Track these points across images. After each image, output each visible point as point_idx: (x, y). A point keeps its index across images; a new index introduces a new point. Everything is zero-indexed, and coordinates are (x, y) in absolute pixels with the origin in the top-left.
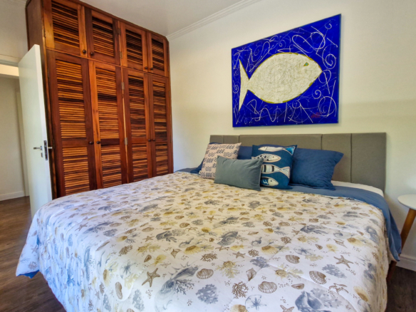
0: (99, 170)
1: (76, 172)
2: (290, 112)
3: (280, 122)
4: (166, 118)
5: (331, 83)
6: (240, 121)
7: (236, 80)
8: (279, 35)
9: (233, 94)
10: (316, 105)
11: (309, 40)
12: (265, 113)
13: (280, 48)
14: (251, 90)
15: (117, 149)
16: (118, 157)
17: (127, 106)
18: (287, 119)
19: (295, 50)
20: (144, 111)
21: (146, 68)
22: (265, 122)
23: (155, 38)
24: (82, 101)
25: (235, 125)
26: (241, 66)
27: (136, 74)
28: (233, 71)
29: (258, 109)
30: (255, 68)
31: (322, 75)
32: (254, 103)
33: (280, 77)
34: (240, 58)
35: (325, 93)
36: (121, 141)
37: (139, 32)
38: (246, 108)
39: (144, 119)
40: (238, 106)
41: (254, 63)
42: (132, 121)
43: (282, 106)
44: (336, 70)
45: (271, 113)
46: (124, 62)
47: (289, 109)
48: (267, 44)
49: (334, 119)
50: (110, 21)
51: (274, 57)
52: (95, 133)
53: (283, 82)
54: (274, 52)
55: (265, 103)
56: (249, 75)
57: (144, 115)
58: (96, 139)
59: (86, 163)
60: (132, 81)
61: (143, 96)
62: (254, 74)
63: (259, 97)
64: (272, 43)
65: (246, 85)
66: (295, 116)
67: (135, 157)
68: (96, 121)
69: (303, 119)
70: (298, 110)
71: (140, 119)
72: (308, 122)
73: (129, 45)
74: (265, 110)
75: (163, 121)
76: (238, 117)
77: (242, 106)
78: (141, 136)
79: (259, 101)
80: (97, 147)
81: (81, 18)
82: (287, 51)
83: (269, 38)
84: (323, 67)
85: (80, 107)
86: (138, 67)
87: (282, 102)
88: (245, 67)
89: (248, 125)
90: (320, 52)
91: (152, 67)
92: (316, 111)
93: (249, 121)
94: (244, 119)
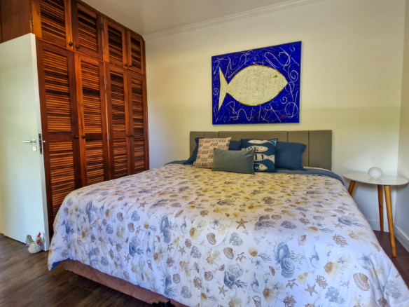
0: (84, 165)
1: (62, 168)
2: (263, 113)
3: (256, 121)
4: (143, 115)
5: (294, 93)
6: (219, 119)
7: (216, 84)
8: (254, 50)
9: (213, 95)
10: (284, 108)
11: (278, 58)
12: (242, 113)
13: (254, 61)
14: (230, 94)
15: (99, 144)
16: (100, 152)
17: (109, 102)
18: (261, 119)
19: (267, 64)
20: (124, 107)
21: (126, 65)
22: (242, 121)
23: (134, 37)
24: (68, 94)
25: (214, 123)
26: (221, 72)
27: (117, 70)
28: (213, 76)
29: (236, 110)
30: (234, 76)
31: (288, 86)
32: (232, 104)
33: (254, 84)
34: (220, 65)
35: (290, 100)
36: (104, 136)
37: (119, 29)
38: (225, 109)
39: (124, 115)
40: (217, 107)
41: (233, 71)
42: (115, 117)
43: (257, 108)
44: (298, 83)
45: (247, 113)
46: (106, 57)
47: (262, 111)
48: (243, 58)
49: (296, 120)
50: (94, 16)
51: (250, 68)
52: (80, 127)
53: (257, 89)
54: (249, 64)
55: (242, 105)
56: (228, 81)
57: (124, 111)
58: (81, 134)
59: (71, 158)
60: (113, 77)
61: (123, 92)
62: (233, 80)
63: (237, 100)
64: (248, 56)
65: (225, 88)
66: (267, 116)
67: (116, 152)
68: (81, 115)
69: (272, 119)
70: (269, 112)
71: (120, 115)
72: (277, 122)
73: (111, 41)
74: (242, 111)
75: (140, 117)
76: (217, 116)
77: (222, 106)
78: (122, 131)
79: (237, 103)
80: (82, 142)
81: (67, 10)
82: (261, 64)
83: (246, 52)
84: (288, 80)
85: (66, 100)
86: (119, 63)
87: (256, 105)
88: (224, 73)
89: (227, 123)
90: (286, 68)
91: (131, 64)
92: (283, 113)
93: (227, 119)
94: (223, 118)
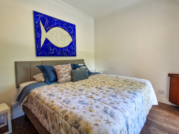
2: (64, 52)
3: (62, 55)
5: (75, 44)
6: (42, 53)
7: (38, 31)
8: (60, 20)
10: (71, 50)
11: (69, 28)
12: (55, 51)
13: (60, 26)
14: (48, 39)
18: (64, 54)
19: (65, 29)
22: (55, 55)
25: (38, 55)
29: (52, 49)
31: (72, 41)
32: (49, 45)
33: (60, 37)
34: (40, 19)
35: (73, 47)
38: (45, 47)
40: (40, 45)
41: (49, 26)
43: (62, 49)
44: (75, 41)
45: (58, 51)
47: (64, 50)
48: (54, 21)
49: (75, 55)
51: (57, 28)
53: (62, 40)
54: (57, 26)
55: (55, 46)
56: (47, 31)
62: (49, 31)
63: (52, 43)
64: (57, 22)
66: (66, 53)
69: (68, 55)
70: (67, 51)
72: (70, 56)
74: (55, 49)
76: (40, 51)
77: (43, 45)
79: (52, 45)
82: (63, 28)
83: (56, 19)
84: (73, 39)
87: (61, 47)
89: (47, 56)
90: (72, 34)
92: (71, 52)
93: (47, 53)
94: (44, 52)
